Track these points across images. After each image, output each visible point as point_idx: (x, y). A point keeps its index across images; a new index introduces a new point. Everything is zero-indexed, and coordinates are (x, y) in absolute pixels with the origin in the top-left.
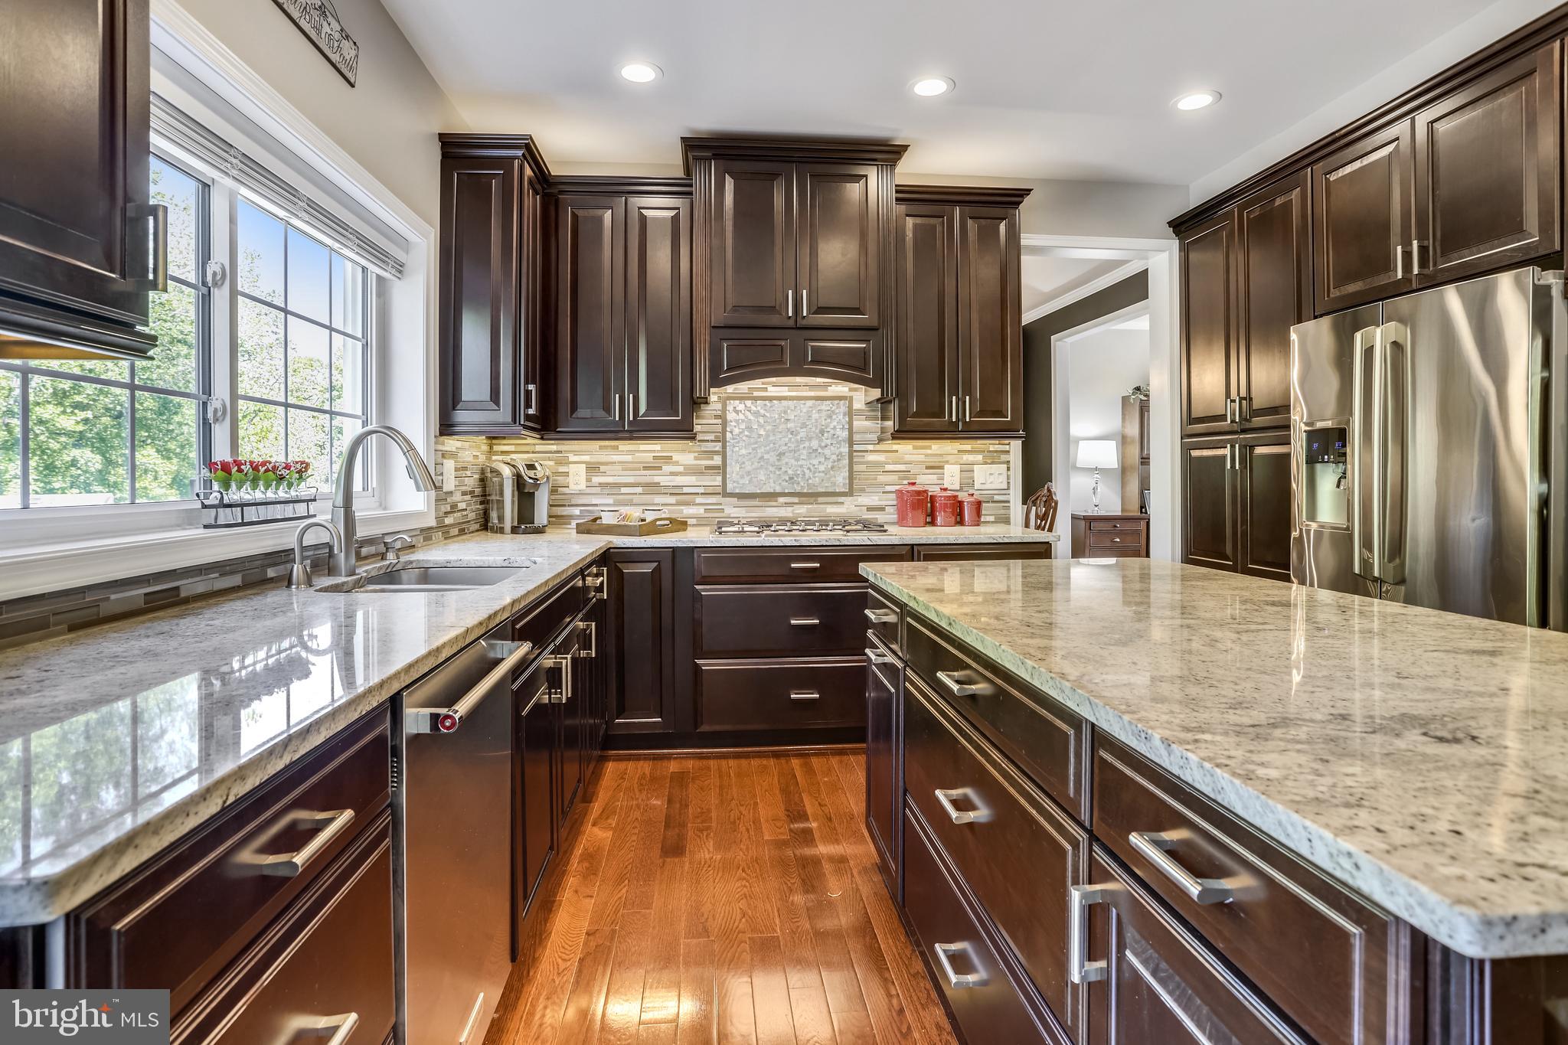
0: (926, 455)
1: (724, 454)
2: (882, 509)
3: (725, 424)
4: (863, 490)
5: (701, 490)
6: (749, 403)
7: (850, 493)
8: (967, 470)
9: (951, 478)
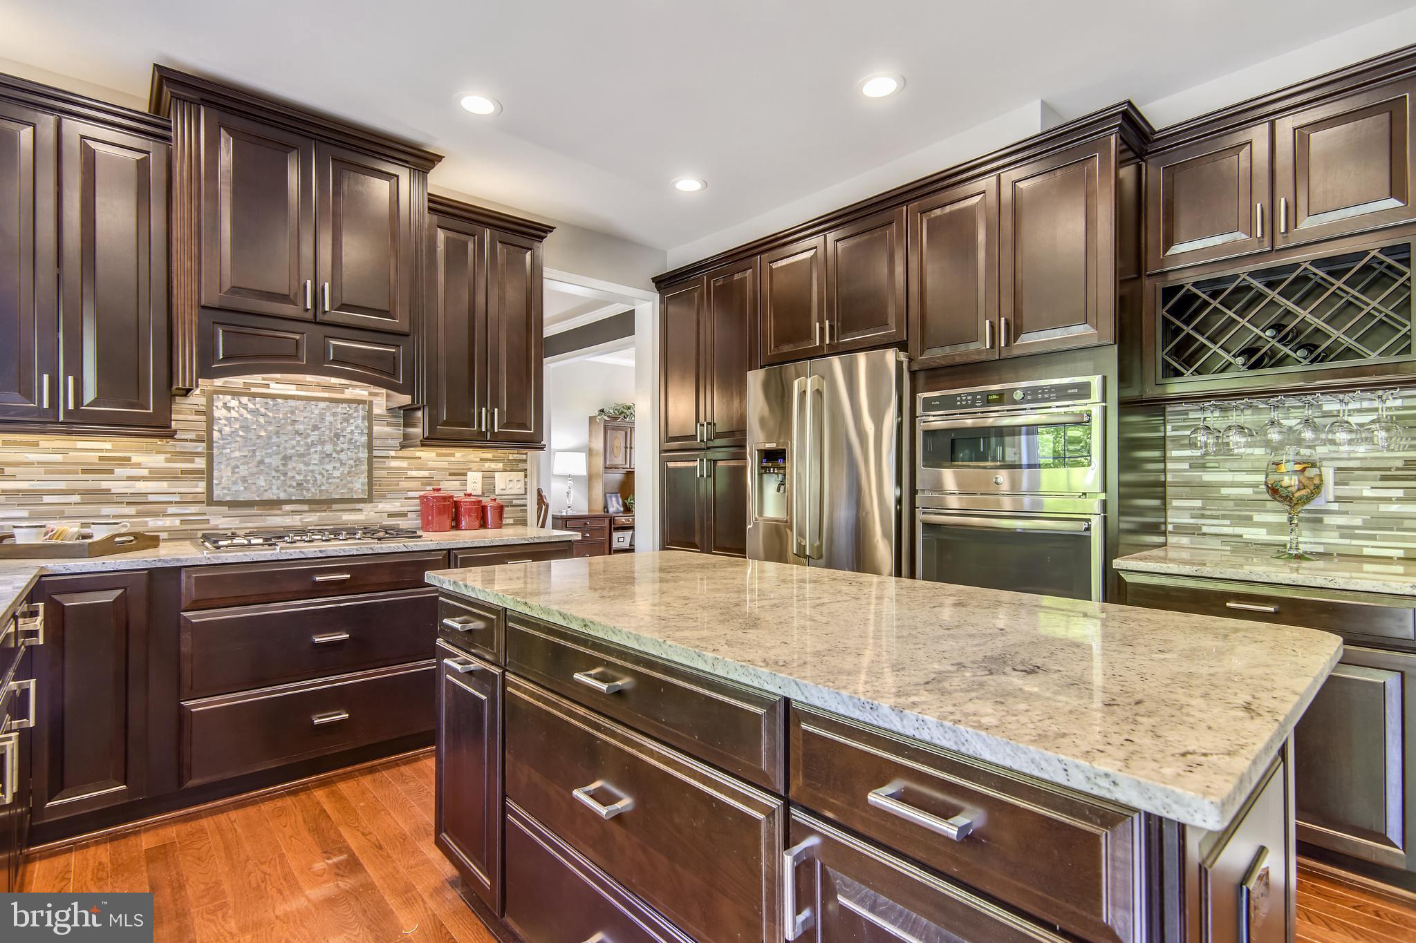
0: (450, 462)
1: (209, 456)
2: (404, 515)
3: (211, 421)
4: (384, 496)
5: (177, 498)
6: (245, 400)
7: (370, 499)
8: (489, 478)
9: (474, 483)
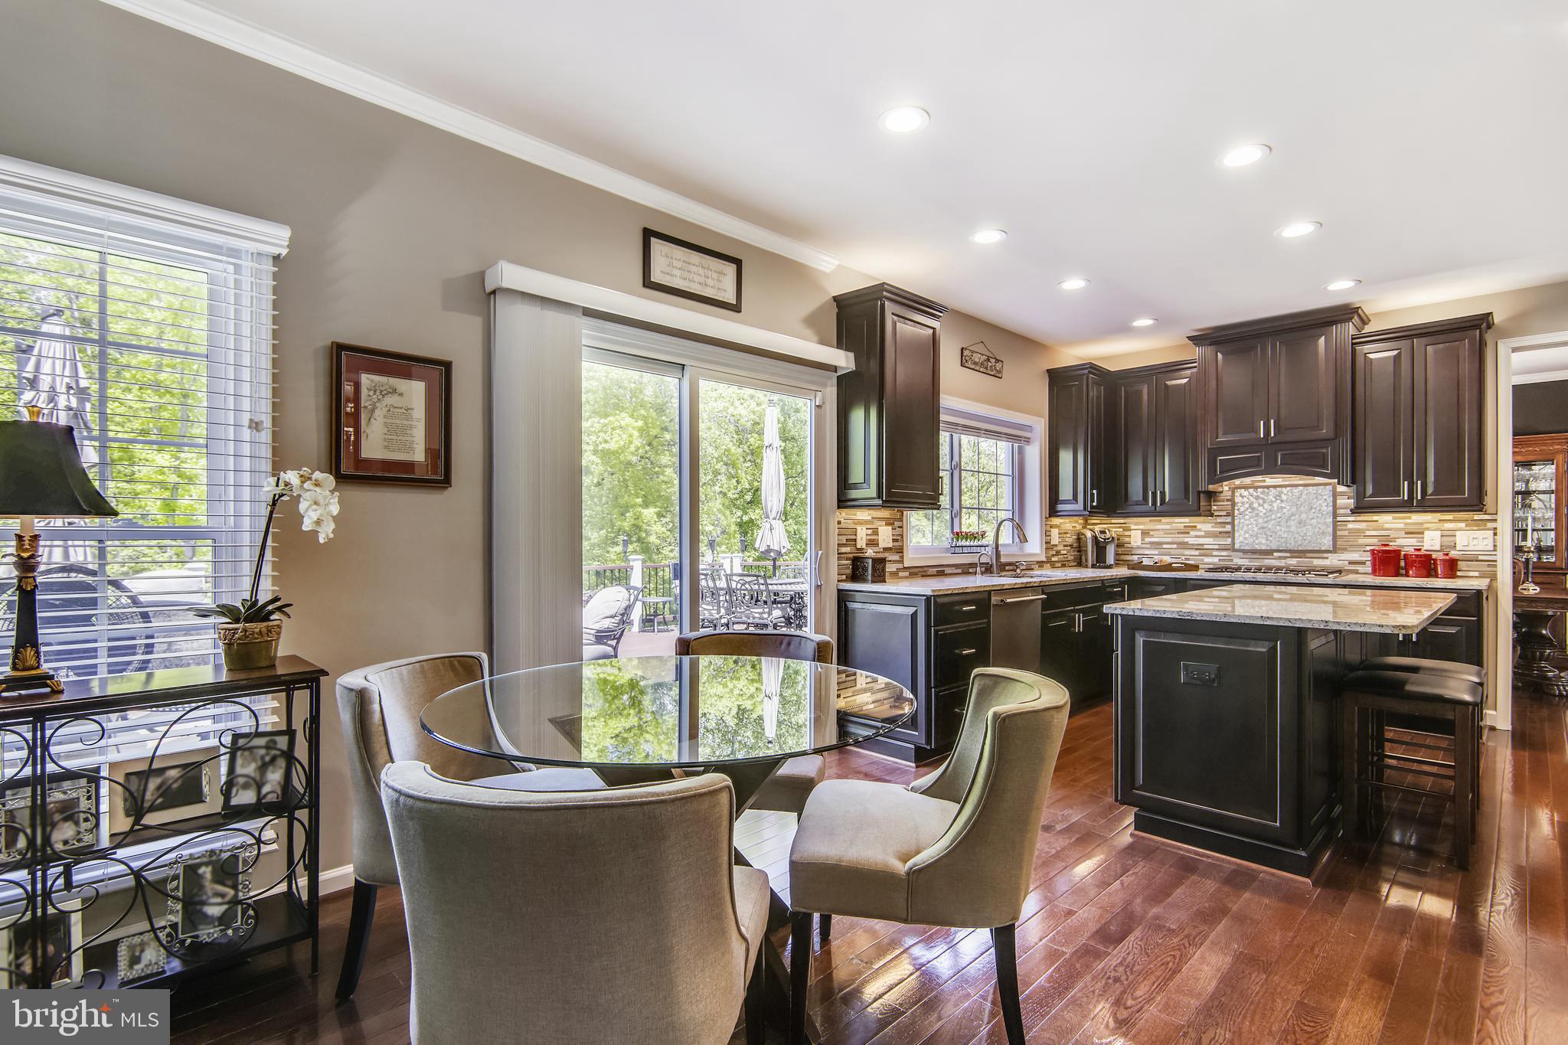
0: (1406, 524)
1: (1232, 523)
2: (1363, 563)
3: (1234, 504)
4: (1345, 549)
5: (1217, 547)
6: (1251, 490)
7: (1335, 550)
8: (1449, 535)
9: (1431, 542)
